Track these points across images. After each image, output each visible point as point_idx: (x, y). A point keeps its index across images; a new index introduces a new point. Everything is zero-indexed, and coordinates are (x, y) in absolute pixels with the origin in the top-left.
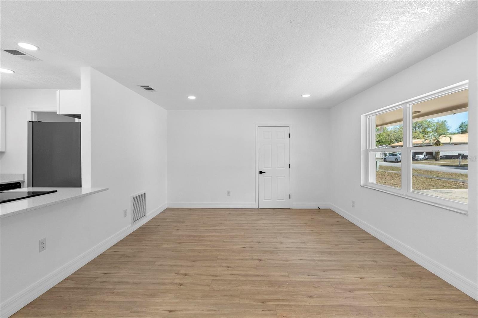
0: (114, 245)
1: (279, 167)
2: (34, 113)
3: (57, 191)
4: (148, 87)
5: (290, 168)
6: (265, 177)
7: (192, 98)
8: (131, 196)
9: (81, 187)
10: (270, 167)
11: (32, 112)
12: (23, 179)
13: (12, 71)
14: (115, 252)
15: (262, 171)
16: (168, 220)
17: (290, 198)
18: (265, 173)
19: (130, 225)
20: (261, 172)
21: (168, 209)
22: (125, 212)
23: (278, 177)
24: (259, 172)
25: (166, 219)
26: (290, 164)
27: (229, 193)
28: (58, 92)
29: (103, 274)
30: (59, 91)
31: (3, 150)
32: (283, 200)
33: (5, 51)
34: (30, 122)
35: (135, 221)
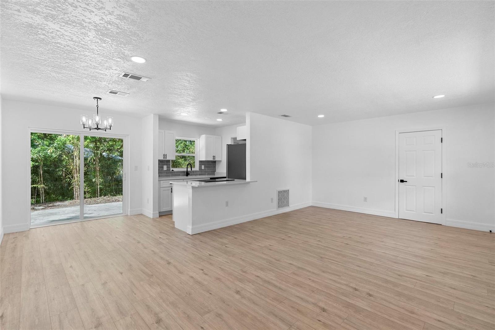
0: (264, 218)
1: (426, 176)
3: (234, 180)
4: (285, 115)
5: (442, 177)
6: (407, 187)
7: (321, 116)
8: (277, 190)
9: (246, 179)
10: (414, 176)
11: (232, 138)
12: (225, 175)
13: (222, 120)
15: (403, 180)
16: (304, 212)
17: (442, 213)
18: (406, 182)
19: (276, 209)
20: (402, 181)
21: (311, 207)
22: (272, 199)
23: (425, 187)
24: (400, 181)
26: (442, 174)
27: (365, 199)
28: (237, 128)
32: (432, 213)
33: (218, 113)
34: (227, 145)
35: (279, 208)
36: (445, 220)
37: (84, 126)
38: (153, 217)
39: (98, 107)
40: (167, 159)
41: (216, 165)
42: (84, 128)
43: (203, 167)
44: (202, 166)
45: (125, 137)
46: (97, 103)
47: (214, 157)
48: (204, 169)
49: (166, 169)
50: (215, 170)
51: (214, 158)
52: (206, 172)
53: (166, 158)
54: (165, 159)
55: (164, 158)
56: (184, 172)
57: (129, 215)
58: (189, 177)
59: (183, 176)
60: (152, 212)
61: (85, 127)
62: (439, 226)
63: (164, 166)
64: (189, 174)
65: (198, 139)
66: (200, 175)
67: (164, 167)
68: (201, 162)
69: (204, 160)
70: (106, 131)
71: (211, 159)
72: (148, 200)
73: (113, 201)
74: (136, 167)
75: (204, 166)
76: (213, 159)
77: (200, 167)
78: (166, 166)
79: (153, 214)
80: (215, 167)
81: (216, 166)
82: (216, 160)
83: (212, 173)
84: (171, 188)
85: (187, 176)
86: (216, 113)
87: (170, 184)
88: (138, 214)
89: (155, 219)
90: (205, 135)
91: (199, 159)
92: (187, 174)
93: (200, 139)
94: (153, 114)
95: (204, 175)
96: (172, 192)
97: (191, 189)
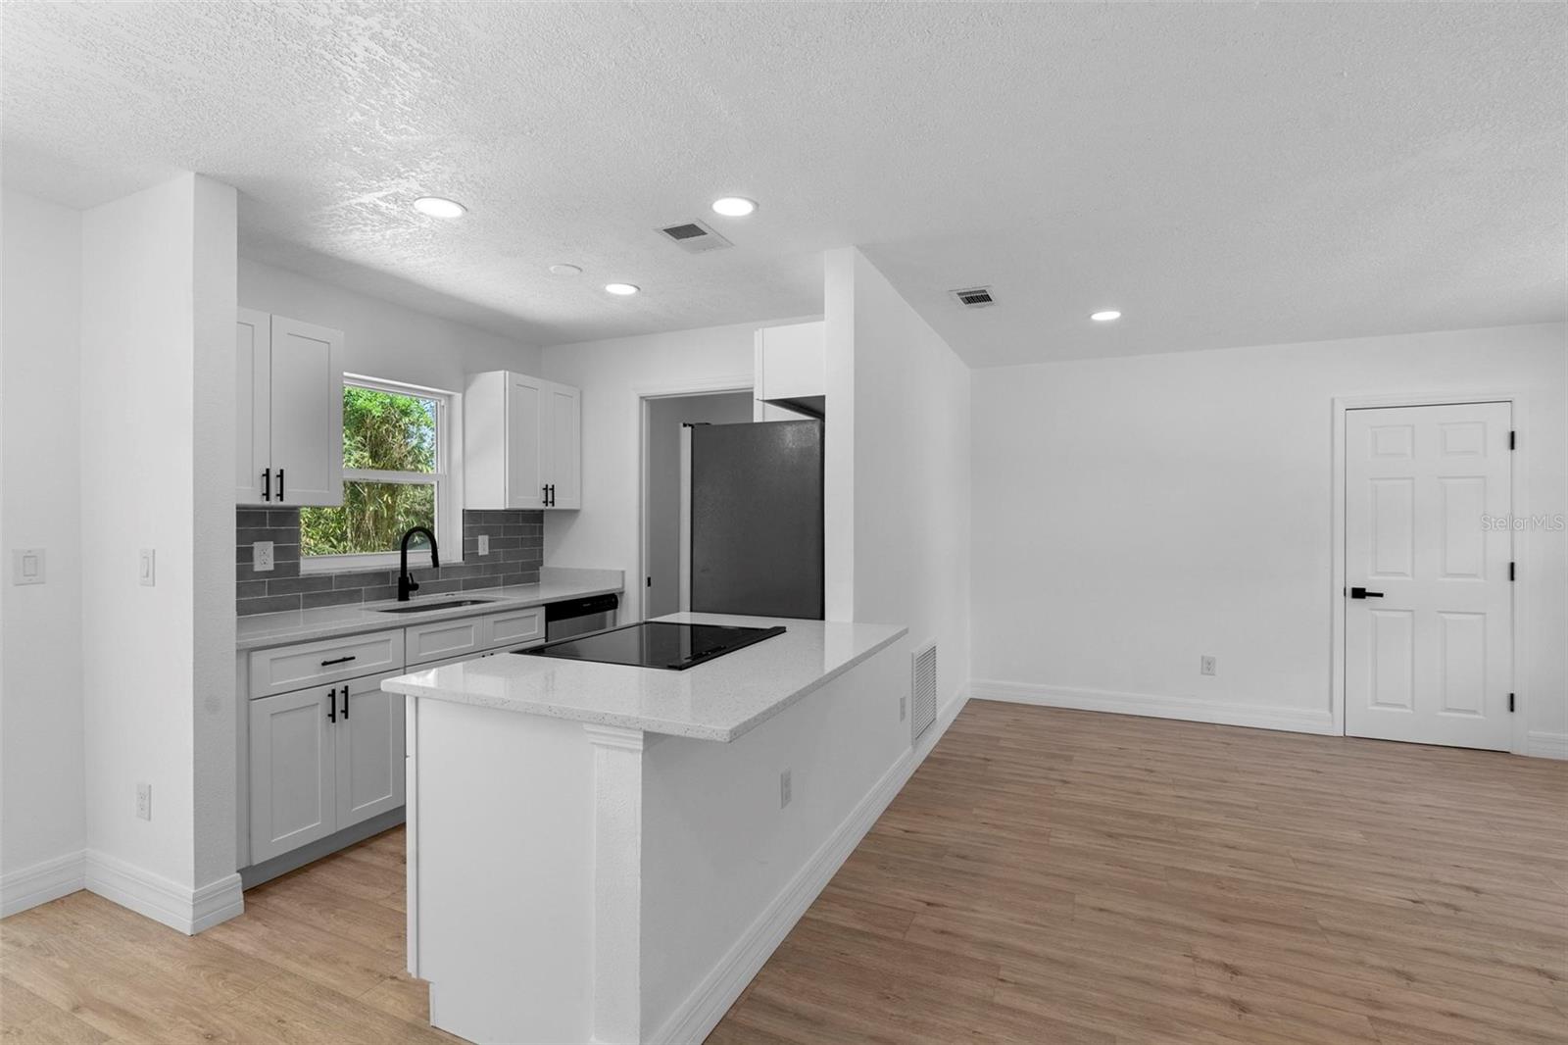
0: (888, 809)
1: (1448, 575)
2: (644, 403)
3: (785, 628)
4: (985, 291)
5: (1512, 578)
6: (1377, 613)
7: (1106, 316)
8: (913, 654)
9: (822, 617)
10: (1403, 574)
11: (642, 398)
12: (620, 586)
13: (632, 288)
14: (907, 831)
15: (1364, 589)
16: (1002, 744)
17: (1512, 710)
18: (1379, 595)
19: (910, 748)
20: (1359, 593)
21: (973, 703)
24: (1349, 592)
25: (998, 739)
26: (1513, 565)
27: (1208, 666)
28: (758, 335)
29: (925, 905)
30: (759, 329)
31: (573, 507)
32: (1474, 712)
33: (665, 230)
34: (685, 425)
35: (918, 737)
36: (1526, 736)
38: (195, 926)
40: (288, 502)
41: (541, 533)
43: (483, 545)
44: (480, 538)
47: (550, 492)
48: (487, 553)
49: (270, 567)
50: (541, 556)
51: (550, 499)
52: (496, 569)
53: (281, 496)
54: (274, 502)
55: (267, 495)
56: (381, 576)
58: (416, 600)
60: (189, 890)
62: (1501, 759)
63: (256, 545)
64: (415, 587)
65: (458, 396)
66: (469, 586)
67: (256, 553)
68: (476, 520)
69: (503, 508)
71: (534, 502)
72: (146, 795)
75: (486, 537)
76: (546, 502)
77: (469, 546)
78: (271, 545)
79: (197, 902)
80: (539, 542)
81: (547, 536)
82: (557, 506)
83: (529, 572)
84: (328, 689)
85: (403, 597)
86: (656, 230)
87: (325, 664)
88: (53, 902)
89: (216, 936)
90: (507, 373)
91: (464, 505)
92: (405, 585)
93: (468, 392)
94: (193, 174)
95: (490, 583)
96: (333, 716)
97: (631, 751)
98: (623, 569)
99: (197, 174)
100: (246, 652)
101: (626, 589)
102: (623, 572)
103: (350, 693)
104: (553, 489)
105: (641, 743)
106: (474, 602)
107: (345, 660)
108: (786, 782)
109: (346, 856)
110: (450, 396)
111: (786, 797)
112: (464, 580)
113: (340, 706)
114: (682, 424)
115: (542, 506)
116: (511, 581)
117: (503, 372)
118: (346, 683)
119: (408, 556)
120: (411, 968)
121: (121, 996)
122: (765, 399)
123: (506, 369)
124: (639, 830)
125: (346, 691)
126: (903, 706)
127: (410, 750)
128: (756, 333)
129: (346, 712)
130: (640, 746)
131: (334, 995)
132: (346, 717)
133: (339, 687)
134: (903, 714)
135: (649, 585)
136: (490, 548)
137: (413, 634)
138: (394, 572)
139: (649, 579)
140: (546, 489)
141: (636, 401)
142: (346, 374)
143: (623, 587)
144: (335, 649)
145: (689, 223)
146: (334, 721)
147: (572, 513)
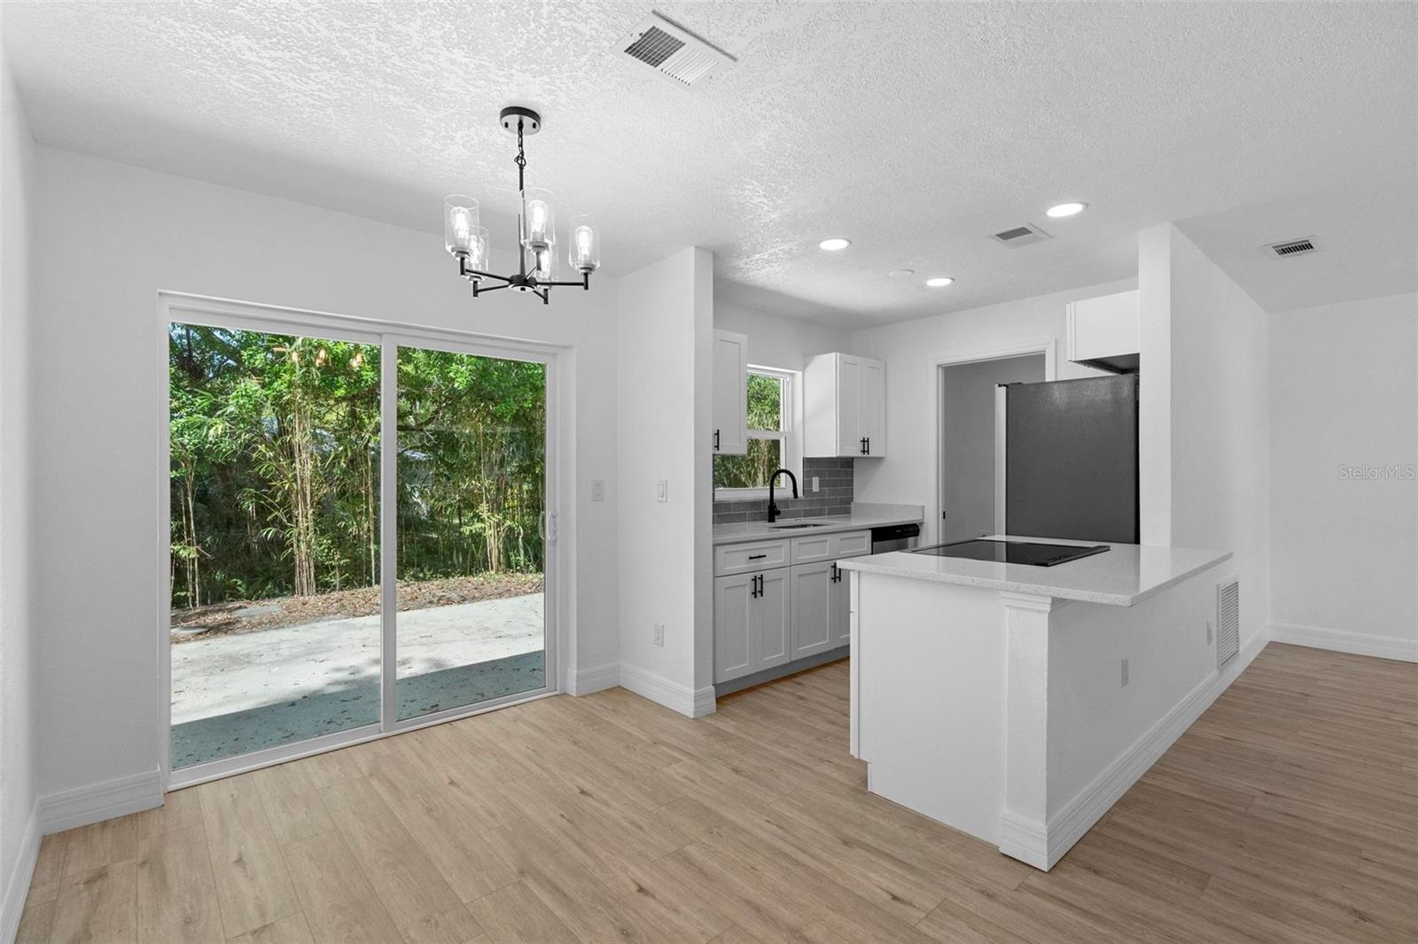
0: (1200, 719)
2: (939, 370)
3: (1109, 547)
4: (1307, 241)
8: (1218, 585)
9: (1138, 542)
11: (939, 366)
12: (921, 517)
13: (949, 280)
16: (1321, 683)
19: (1216, 672)
21: (1272, 645)
22: (1209, 629)
28: (1070, 307)
30: (1073, 303)
31: (880, 455)
33: (997, 235)
34: (1000, 386)
35: (1224, 663)
37: (463, 259)
38: (695, 712)
39: (521, 167)
40: (722, 450)
41: (852, 476)
42: (462, 273)
43: (816, 484)
44: (814, 478)
45: (556, 355)
46: (521, 145)
47: (866, 444)
48: (818, 490)
50: (852, 494)
51: (866, 449)
52: (824, 502)
53: (724, 448)
54: (714, 451)
56: (755, 504)
57: (573, 692)
58: (779, 522)
59: (756, 520)
60: (692, 691)
61: (466, 267)
64: (778, 513)
65: (799, 374)
66: (807, 514)
68: (810, 463)
69: (834, 456)
70: (546, 301)
71: (854, 451)
72: (660, 631)
73: (431, 602)
74: (598, 485)
75: (818, 479)
76: (863, 451)
77: (808, 483)
79: (697, 698)
80: (851, 483)
81: (854, 478)
82: (872, 454)
83: (843, 506)
84: (752, 576)
85: (771, 520)
86: (991, 236)
87: (751, 558)
88: (608, 690)
89: (708, 721)
90: (838, 354)
91: (804, 453)
92: (772, 511)
93: (807, 370)
94: (692, 249)
95: (820, 513)
96: (755, 594)
97: (1039, 612)
98: (922, 504)
99: (697, 247)
100: (715, 545)
101: (925, 521)
102: (923, 507)
103: (764, 580)
104: (868, 441)
105: (1049, 606)
106: (815, 525)
107: (760, 557)
108: (1125, 667)
109: (760, 690)
110: (792, 374)
111: (1125, 680)
112: (805, 510)
113: (759, 589)
114: (997, 385)
115: (861, 455)
116: (832, 512)
117: (834, 354)
118: (762, 573)
119: (775, 491)
120: (853, 751)
121: (674, 742)
122: (1078, 359)
123: (837, 351)
124: (1046, 666)
125: (761, 578)
126: (1209, 632)
127: (853, 607)
128: (1068, 306)
129: (761, 592)
130: (1048, 608)
131: (796, 763)
132: (762, 595)
133: (759, 576)
134: (1210, 638)
135: (944, 518)
136: (820, 486)
137: (795, 542)
138: (764, 501)
139: (944, 513)
140: (864, 441)
141: (935, 368)
142: (749, 365)
143: (923, 518)
144: (755, 549)
145: (1020, 227)
146: (756, 597)
147: (879, 459)
